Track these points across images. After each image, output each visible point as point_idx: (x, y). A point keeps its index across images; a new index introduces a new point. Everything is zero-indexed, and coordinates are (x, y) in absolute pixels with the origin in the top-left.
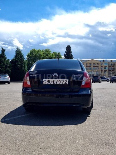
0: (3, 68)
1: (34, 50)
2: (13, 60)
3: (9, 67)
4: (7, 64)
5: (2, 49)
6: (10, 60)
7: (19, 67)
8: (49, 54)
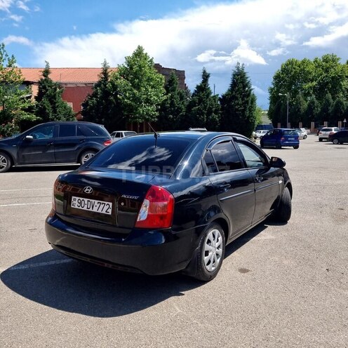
0: (203, 114)
1: (291, 63)
2: (226, 95)
3: (216, 112)
4: (212, 105)
5: (204, 72)
6: (220, 96)
7: (237, 110)
8: (332, 67)
